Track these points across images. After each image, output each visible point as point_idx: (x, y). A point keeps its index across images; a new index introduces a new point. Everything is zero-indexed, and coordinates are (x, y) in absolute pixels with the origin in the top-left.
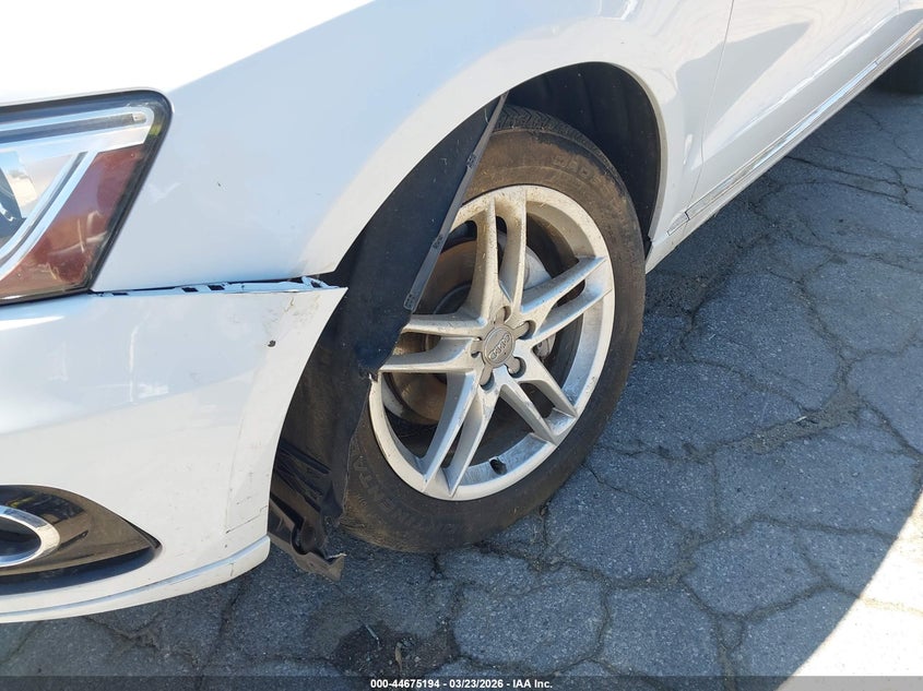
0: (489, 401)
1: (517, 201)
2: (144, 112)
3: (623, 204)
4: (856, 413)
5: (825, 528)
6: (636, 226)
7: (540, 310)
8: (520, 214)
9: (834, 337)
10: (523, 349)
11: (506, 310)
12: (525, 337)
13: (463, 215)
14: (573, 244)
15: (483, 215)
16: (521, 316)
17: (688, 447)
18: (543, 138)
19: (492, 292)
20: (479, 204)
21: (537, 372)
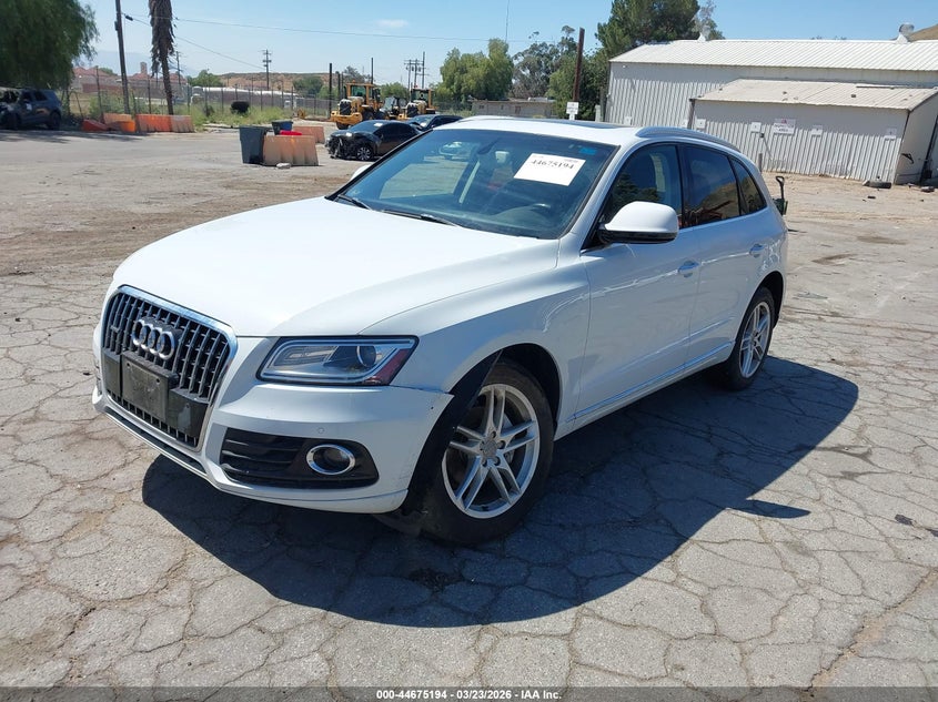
0: (484, 472)
1: (502, 390)
2: (413, 341)
3: (543, 400)
4: (657, 521)
5: (632, 556)
6: (549, 412)
7: (508, 438)
8: (503, 394)
9: (655, 492)
10: (500, 453)
11: (494, 433)
12: (502, 448)
13: (483, 390)
14: (523, 414)
15: (490, 392)
16: (499, 438)
17: (574, 525)
18: (514, 369)
19: (490, 424)
20: (489, 388)
21: (505, 465)
